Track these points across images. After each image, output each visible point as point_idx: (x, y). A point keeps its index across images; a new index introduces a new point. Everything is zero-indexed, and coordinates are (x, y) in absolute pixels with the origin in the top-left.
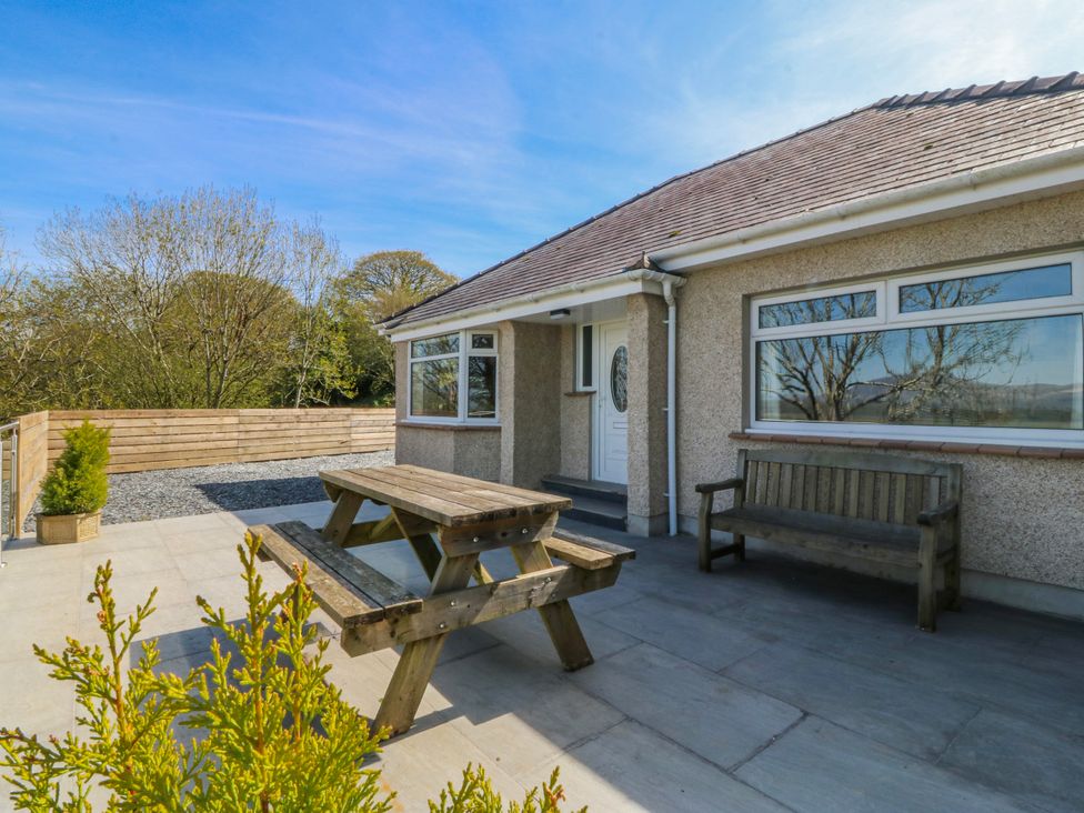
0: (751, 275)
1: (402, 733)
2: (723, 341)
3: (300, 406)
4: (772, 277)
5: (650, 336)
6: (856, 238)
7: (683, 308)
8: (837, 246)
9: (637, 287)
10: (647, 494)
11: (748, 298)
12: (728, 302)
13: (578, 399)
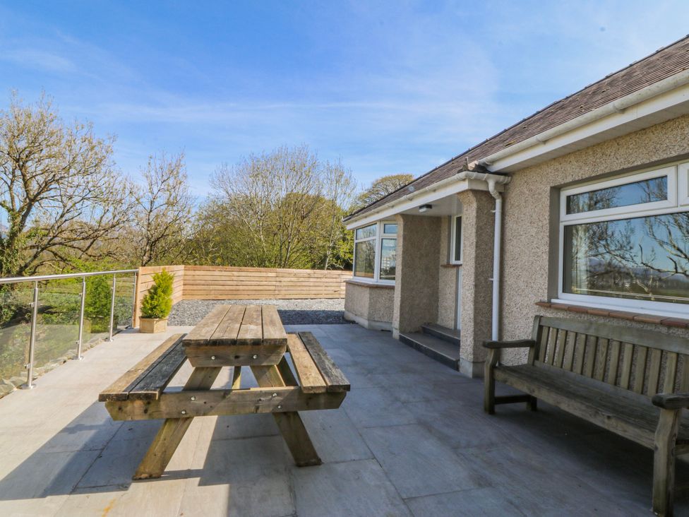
0: (557, 170)
1: (155, 478)
2: (535, 225)
3: (328, 269)
4: (573, 170)
5: (477, 223)
6: (644, 129)
7: (508, 200)
8: (628, 138)
9: (465, 186)
10: (472, 345)
11: (556, 190)
12: (539, 194)
13: (450, 269)
